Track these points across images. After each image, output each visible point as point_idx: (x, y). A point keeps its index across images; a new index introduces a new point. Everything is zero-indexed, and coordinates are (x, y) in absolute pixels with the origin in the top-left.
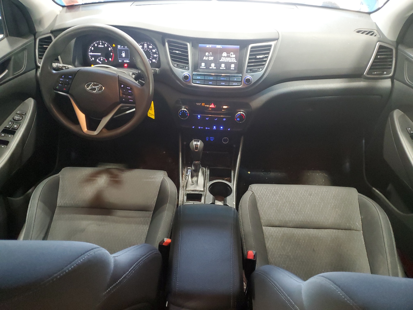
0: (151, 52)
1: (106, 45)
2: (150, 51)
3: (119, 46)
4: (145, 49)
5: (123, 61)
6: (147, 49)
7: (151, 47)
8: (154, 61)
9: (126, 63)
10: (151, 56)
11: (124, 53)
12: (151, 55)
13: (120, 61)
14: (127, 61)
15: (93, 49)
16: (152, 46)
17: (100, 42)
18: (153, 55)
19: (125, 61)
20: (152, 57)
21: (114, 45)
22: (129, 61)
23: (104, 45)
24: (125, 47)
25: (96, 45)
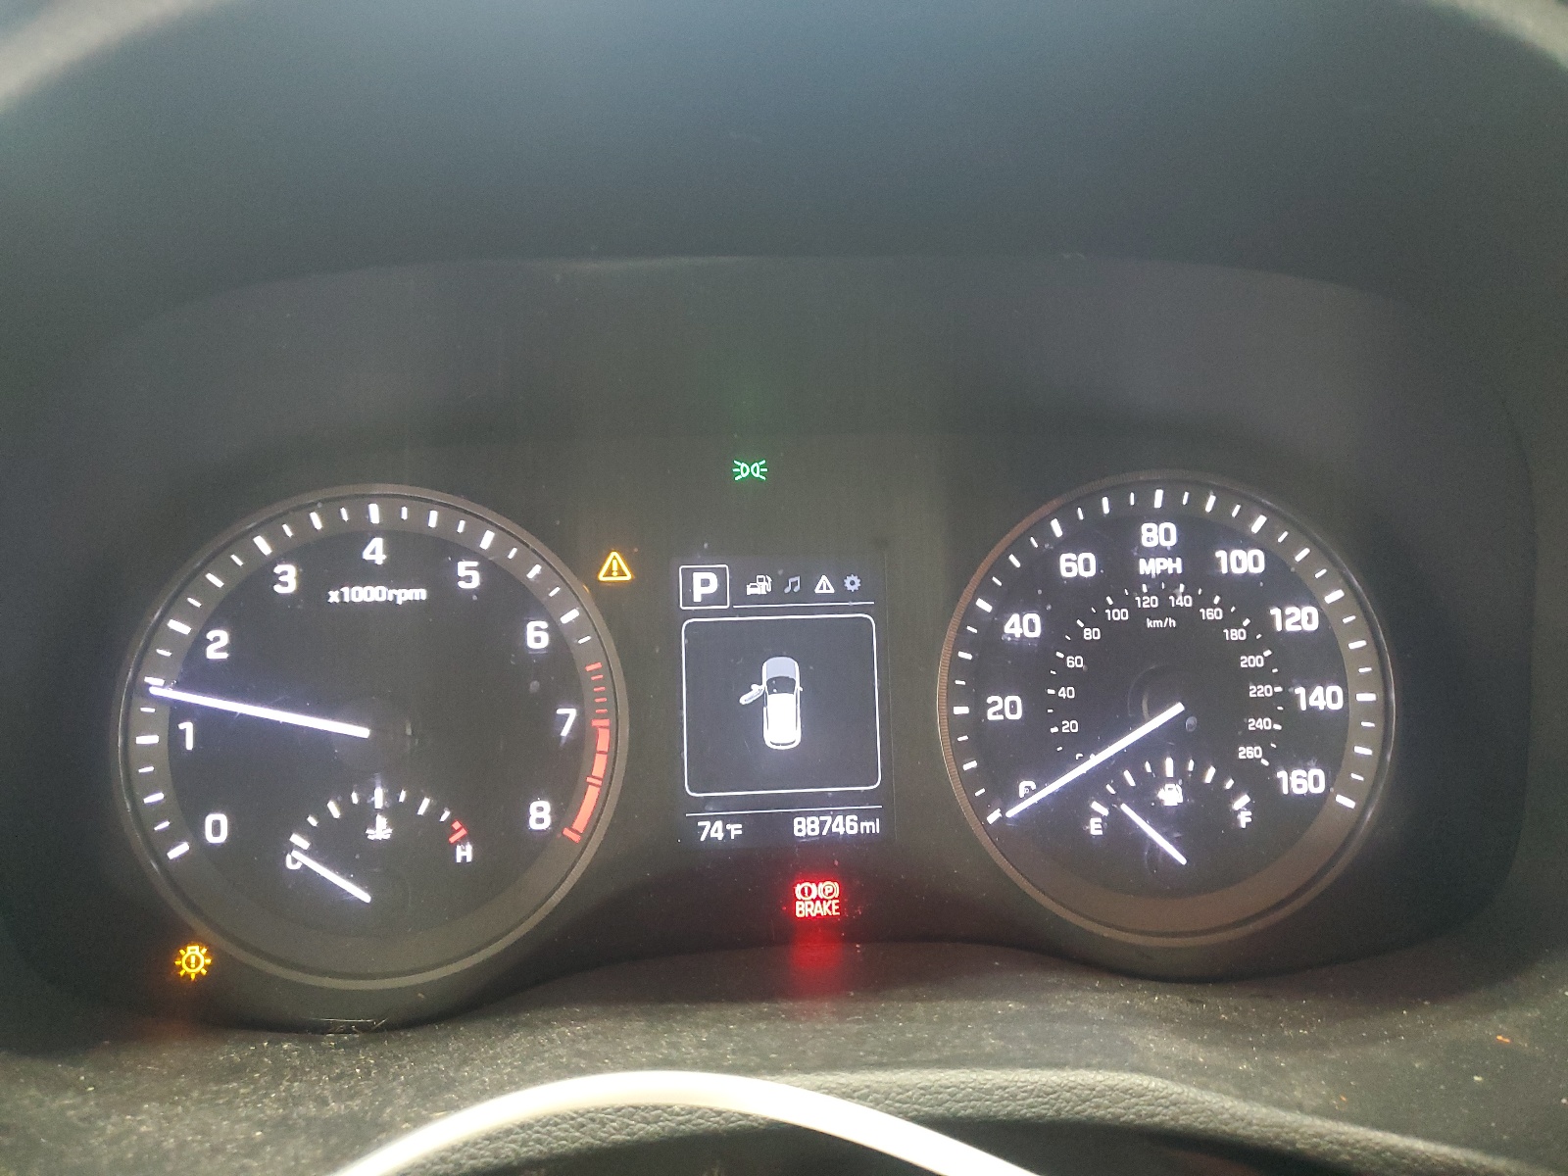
0: (1250, 647)
1: (469, 575)
2: (1236, 635)
3: (704, 583)
4: (1151, 602)
5: (769, 828)
6: (1183, 601)
7: (1243, 562)
8: (1302, 781)
9: (822, 858)
10: (1262, 707)
11: (781, 684)
12: (1260, 691)
13: (714, 830)
14: (845, 825)
15: (218, 645)
16: (1262, 541)
17: (362, 534)
18: (1291, 700)
19: (805, 827)
20: (1263, 724)
21: (615, 568)
22: (873, 826)
23: (442, 583)
24: (807, 592)
25: (288, 579)
